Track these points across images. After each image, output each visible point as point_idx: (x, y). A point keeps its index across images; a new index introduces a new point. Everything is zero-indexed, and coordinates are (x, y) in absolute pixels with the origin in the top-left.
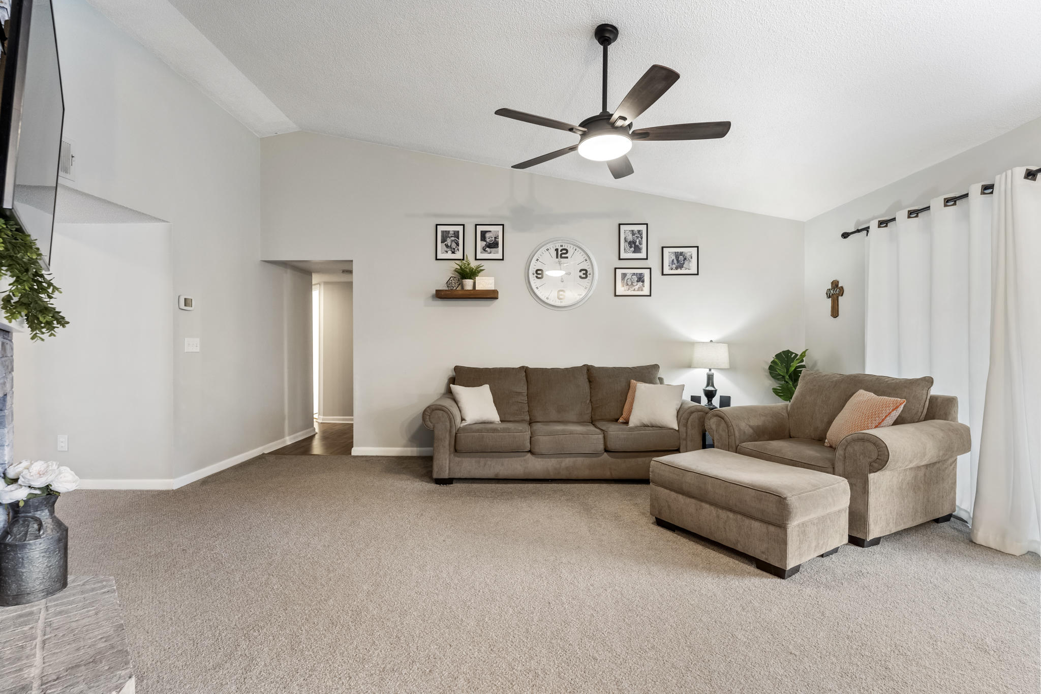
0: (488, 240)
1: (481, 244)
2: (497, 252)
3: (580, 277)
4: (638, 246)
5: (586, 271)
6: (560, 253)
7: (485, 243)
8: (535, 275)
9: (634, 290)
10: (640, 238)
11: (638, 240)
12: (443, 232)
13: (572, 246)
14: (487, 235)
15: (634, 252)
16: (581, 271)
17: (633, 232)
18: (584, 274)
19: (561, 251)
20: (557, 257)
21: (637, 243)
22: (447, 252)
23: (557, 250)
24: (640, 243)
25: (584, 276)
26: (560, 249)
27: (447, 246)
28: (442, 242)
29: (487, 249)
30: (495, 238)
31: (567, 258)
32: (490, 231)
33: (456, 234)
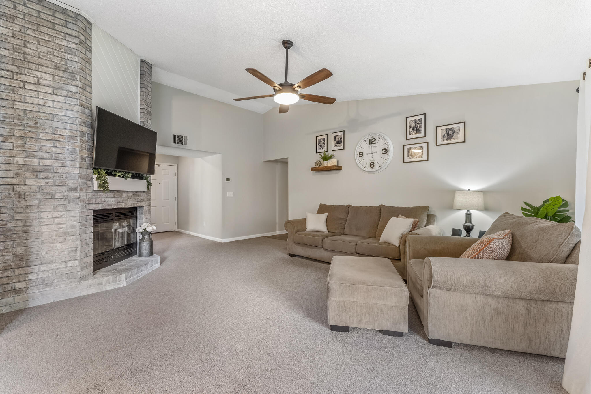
0: (337, 140)
1: (334, 142)
2: (341, 146)
3: (383, 153)
4: (419, 129)
5: (386, 149)
6: (371, 141)
7: (336, 142)
8: (359, 155)
9: (416, 158)
10: (420, 124)
11: (418, 126)
12: (319, 139)
13: (378, 136)
14: (337, 138)
15: (416, 133)
16: (383, 150)
17: (415, 121)
18: (384, 151)
19: (372, 140)
20: (370, 144)
21: (418, 128)
22: (320, 149)
23: (370, 140)
24: (420, 127)
25: (385, 153)
26: (371, 139)
27: (320, 146)
28: (319, 144)
29: (337, 145)
30: (340, 138)
31: (375, 143)
32: (338, 135)
33: (324, 139)
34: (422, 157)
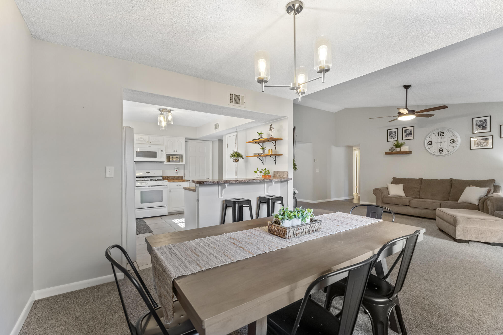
0: (407, 133)
1: (404, 134)
2: (411, 137)
3: (451, 143)
4: (484, 127)
5: (454, 140)
6: (440, 134)
7: (406, 134)
8: (428, 143)
9: (482, 146)
10: (486, 123)
11: (484, 124)
12: (390, 132)
13: (446, 131)
14: (407, 131)
15: (482, 129)
16: (451, 140)
17: (481, 121)
18: (452, 141)
19: (441, 133)
20: (439, 136)
21: (484, 125)
22: (391, 138)
23: (438, 133)
24: (486, 125)
25: (453, 142)
26: (440, 132)
27: (391, 136)
28: (390, 135)
29: (407, 136)
30: (410, 131)
31: (444, 135)
32: (408, 129)
33: (395, 132)
34: (487, 146)
